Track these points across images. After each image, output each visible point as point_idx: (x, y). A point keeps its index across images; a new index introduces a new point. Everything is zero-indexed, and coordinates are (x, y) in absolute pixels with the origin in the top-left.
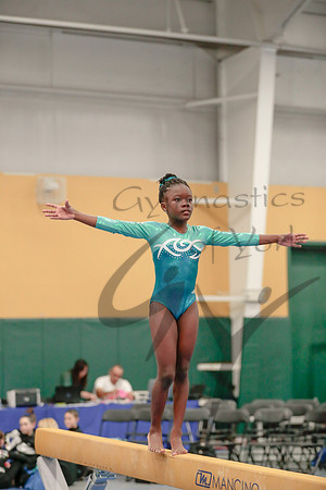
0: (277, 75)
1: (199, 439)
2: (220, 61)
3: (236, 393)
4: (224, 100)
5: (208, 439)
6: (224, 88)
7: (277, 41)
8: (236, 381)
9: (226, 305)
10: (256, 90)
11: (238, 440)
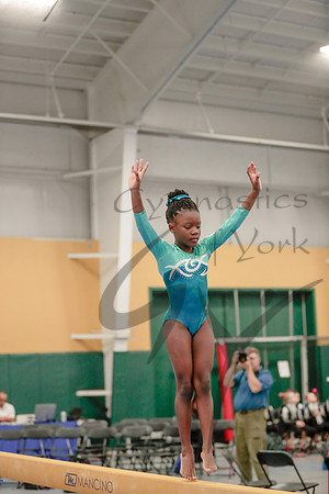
1: (78, 453)
2: (91, 139)
3: (109, 414)
4: (94, 172)
5: (86, 453)
6: (94, 162)
8: (108, 404)
9: (99, 342)
11: (109, 453)
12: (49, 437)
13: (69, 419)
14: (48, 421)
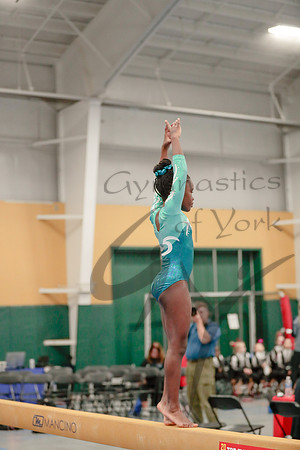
0: (102, 121)
1: (44, 397)
2: (58, 111)
3: (73, 362)
5: (52, 397)
7: (102, 96)
8: (73, 353)
9: (65, 296)
10: (85, 133)
11: (74, 397)
12: (19, 383)
13: (37, 366)
14: (18, 368)
